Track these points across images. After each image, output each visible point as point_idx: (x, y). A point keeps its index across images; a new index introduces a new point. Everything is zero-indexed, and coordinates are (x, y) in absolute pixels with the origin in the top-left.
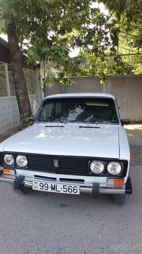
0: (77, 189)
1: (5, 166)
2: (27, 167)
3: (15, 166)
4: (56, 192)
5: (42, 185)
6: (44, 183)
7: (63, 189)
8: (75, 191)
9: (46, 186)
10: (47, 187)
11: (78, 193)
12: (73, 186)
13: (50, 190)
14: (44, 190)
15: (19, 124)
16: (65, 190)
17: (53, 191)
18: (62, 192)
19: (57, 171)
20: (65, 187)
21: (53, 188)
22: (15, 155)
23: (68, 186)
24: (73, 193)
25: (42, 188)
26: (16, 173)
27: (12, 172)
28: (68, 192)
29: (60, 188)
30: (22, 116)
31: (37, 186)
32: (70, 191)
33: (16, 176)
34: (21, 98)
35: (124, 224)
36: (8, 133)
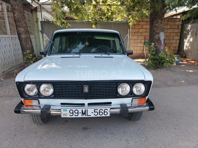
0: (108, 111)
1: (27, 96)
2: (53, 96)
3: (39, 96)
4: (86, 116)
5: (71, 112)
6: (74, 110)
7: (94, 113)
8: (106, 113)
9: (76, 112)
10: (78, 113)
11: (109, 115)
12: (103, 109)
13: (80, 116)
14: (74, 116)
15: (21, 61)
16: (96, 114)
17: (84, 116)
18: (93, 116)
19: (86, 97)
20: (96, 111)
21: (83, 114)
22: (38, 84)
23: (99, 109)
24: (103, 115)
25: (72, 114)
26: (39, 103)
27: (35, 103)
28: (98, 116)
29: (91, 112)
30: (25, 53)
31: (66, 113)
32: (101, 114)
33: (40, 107)
34: (23, 36)
35: (143, 136)
36: (11, 70)
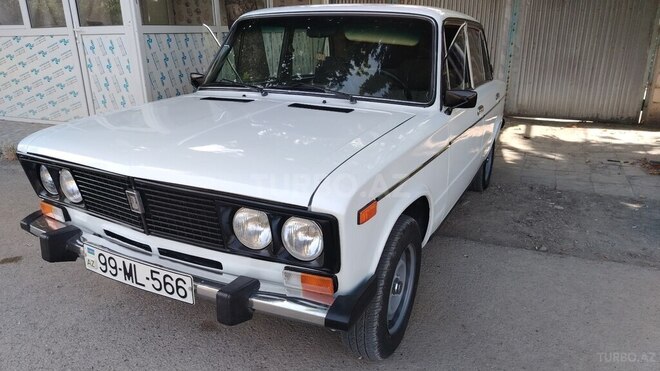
0: (184, 285)
1: (44, 194)
2: (84, 205)
3: (60, 199)
4: (135, 285)
5: (102, 260)
6: (107, 256)
7: (151, 281)
8: (181, 292)
9: (113, 263)
10: (116, 268)
11: (190, 300)
12: (174, 277)
13: (121, 277)
14: (108, 274)
16: (157, 285)
17: (129, 282)
18: (149, 287)
19: (146, 226)
20: (155, 275)
21: (129, 274)
22: (51, 165)
23: (163, 273)
24: (175, 296)
25: (104, 268)
26: (69, 218)
27: (57, 214)
28: (163, 293)
29: (145, 277)
31: (92, 260)
32: (169, 289)
